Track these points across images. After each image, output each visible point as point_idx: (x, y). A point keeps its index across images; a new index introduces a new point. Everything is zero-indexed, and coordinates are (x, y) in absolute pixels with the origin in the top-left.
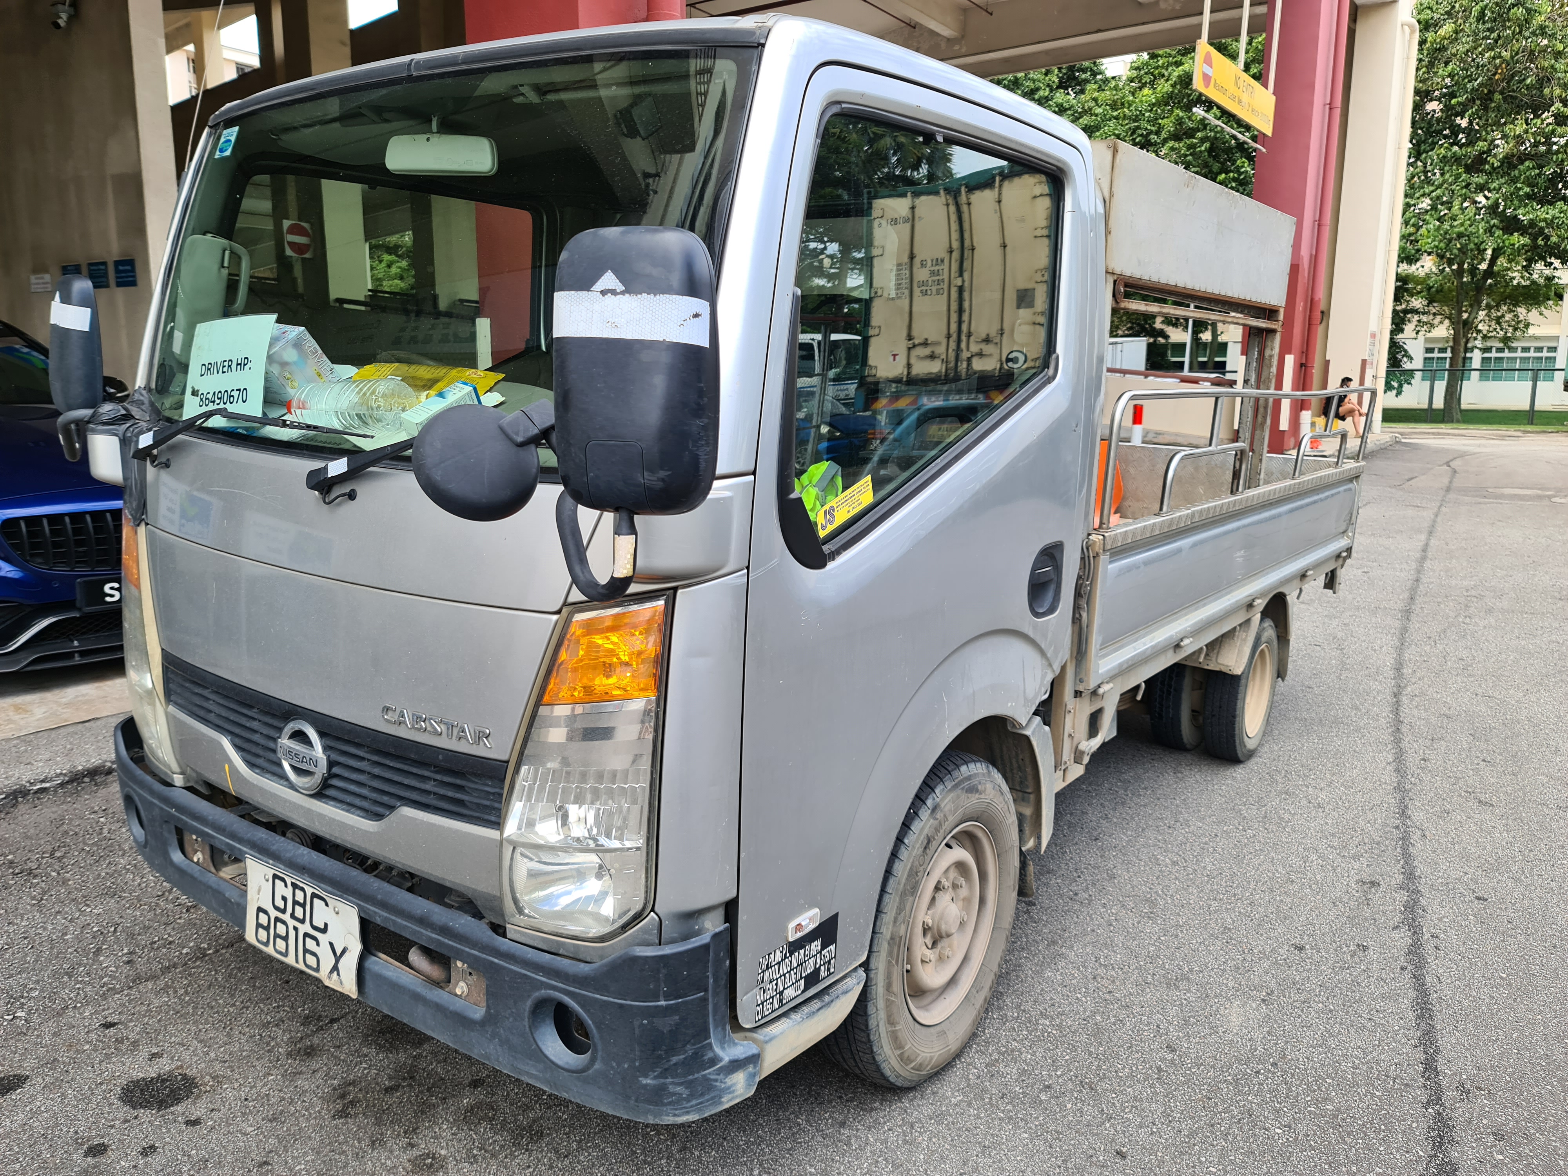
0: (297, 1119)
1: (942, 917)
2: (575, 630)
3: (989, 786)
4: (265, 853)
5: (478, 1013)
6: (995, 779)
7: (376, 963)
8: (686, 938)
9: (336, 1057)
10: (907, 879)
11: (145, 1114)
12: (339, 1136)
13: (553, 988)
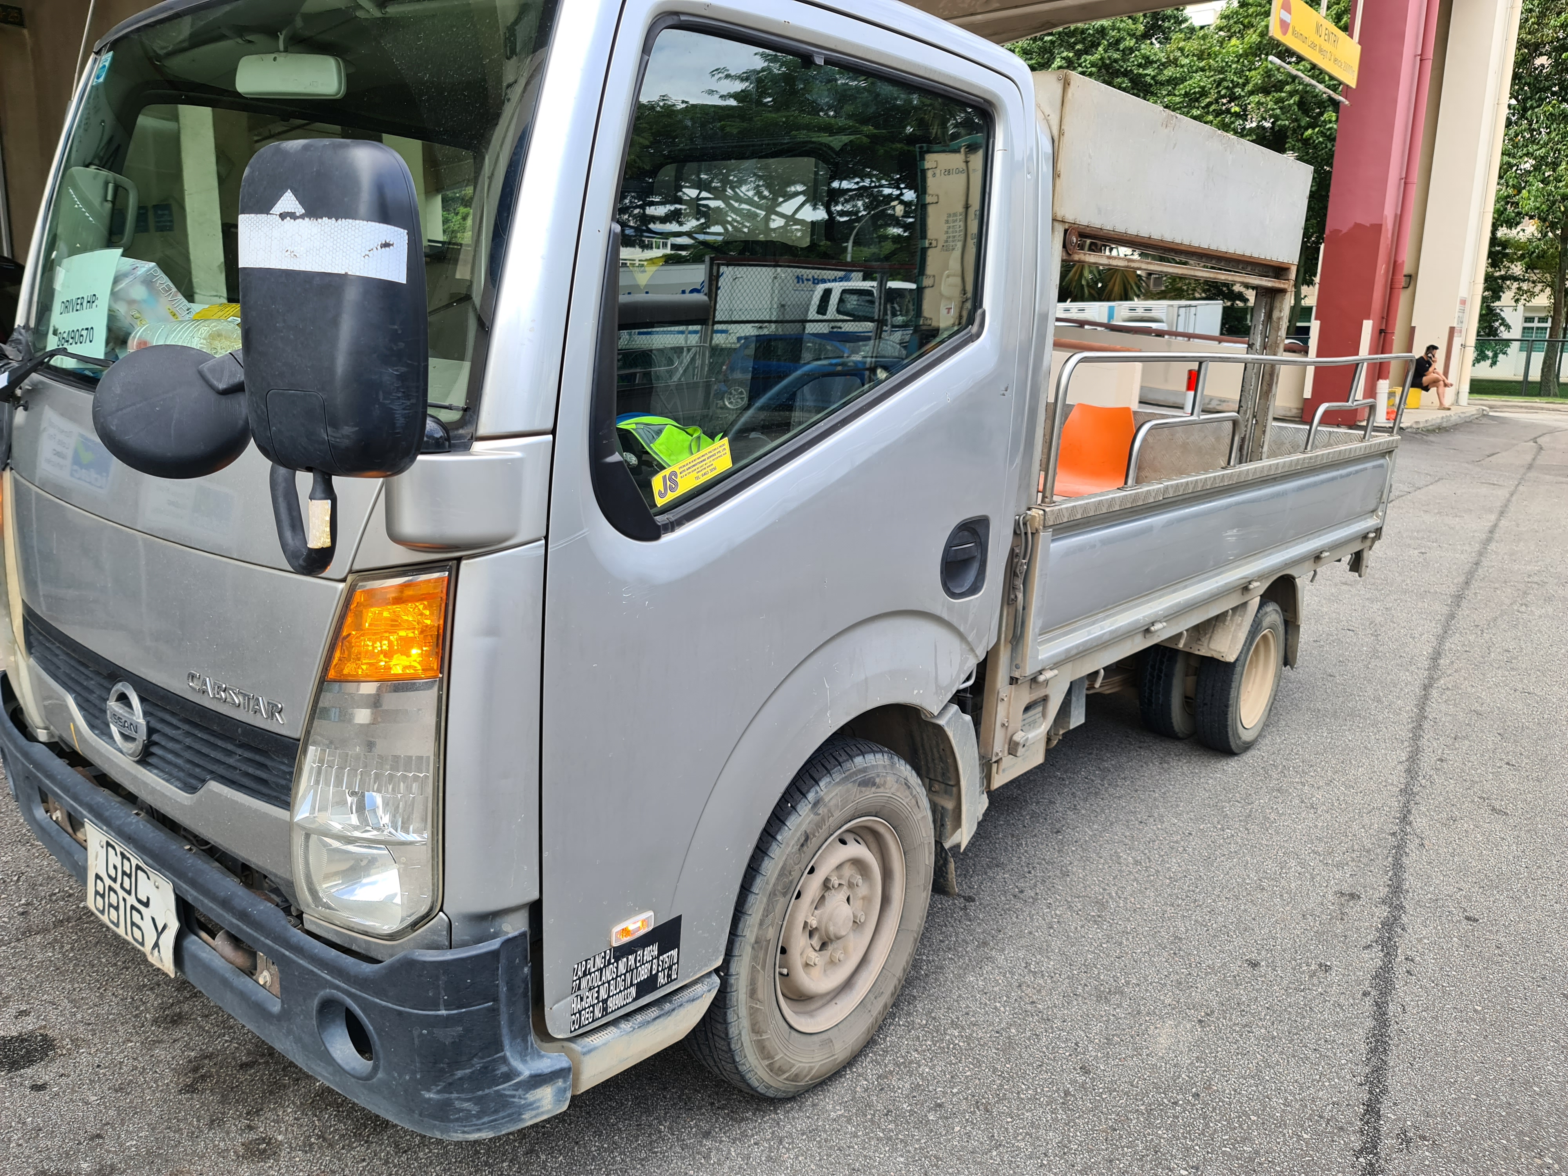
1: (830, 919)
2: (359, 599)
3: (890, 779)
4: (102, 818)
5: (276, 1007)
6: (900, 771)
7: (194, 942)
8: (479, 941)
9: (200, 1027)
10: (777, 879)
12: (180, 1112)
13: (337, 988)
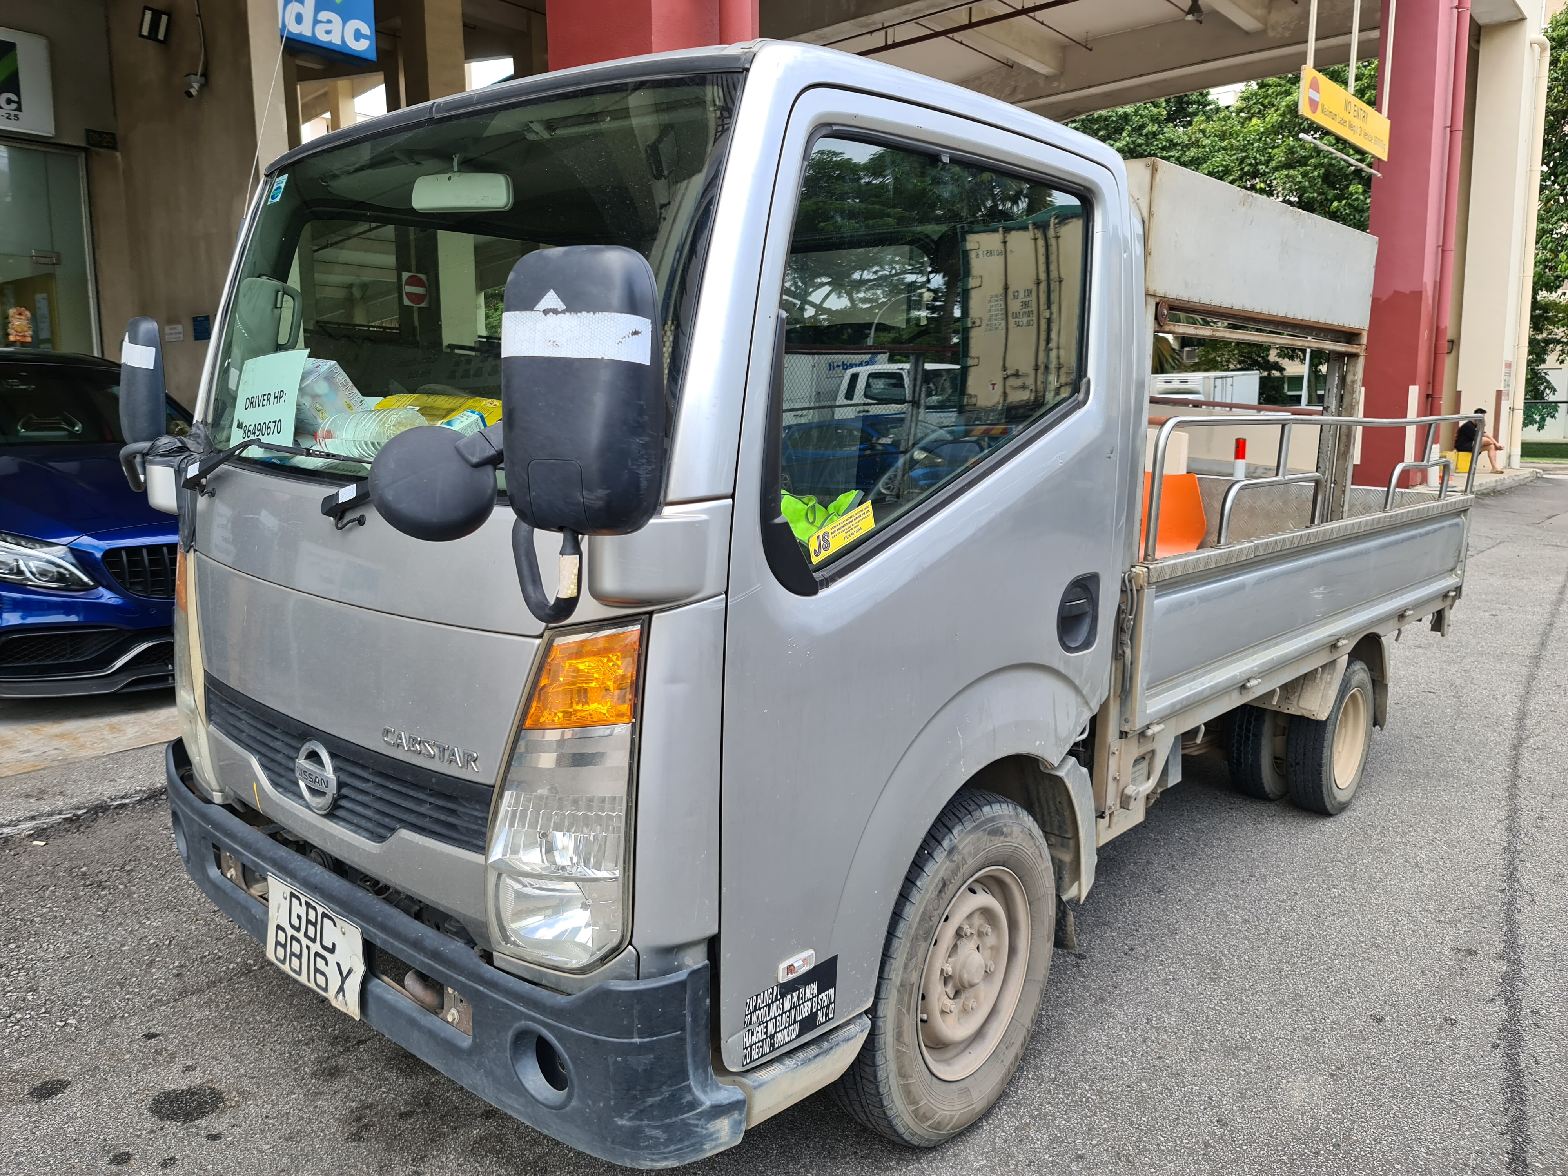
0: (312, 1139)
1: (964, 966)
2: (555, 654)
3: (1016, 829)
4: (286, 871)
5: (466, 1042)
6: (1025, 821)
7: (378, 985)
8: (664, 973)
9: (358, 1079)
10: (919, 924)
11: (171, 1126)
12: (349, 1159)
13: (533, 1019)
